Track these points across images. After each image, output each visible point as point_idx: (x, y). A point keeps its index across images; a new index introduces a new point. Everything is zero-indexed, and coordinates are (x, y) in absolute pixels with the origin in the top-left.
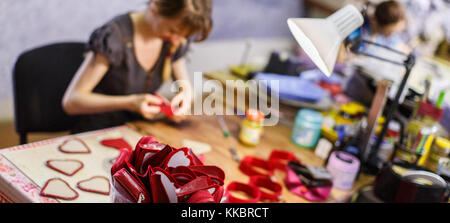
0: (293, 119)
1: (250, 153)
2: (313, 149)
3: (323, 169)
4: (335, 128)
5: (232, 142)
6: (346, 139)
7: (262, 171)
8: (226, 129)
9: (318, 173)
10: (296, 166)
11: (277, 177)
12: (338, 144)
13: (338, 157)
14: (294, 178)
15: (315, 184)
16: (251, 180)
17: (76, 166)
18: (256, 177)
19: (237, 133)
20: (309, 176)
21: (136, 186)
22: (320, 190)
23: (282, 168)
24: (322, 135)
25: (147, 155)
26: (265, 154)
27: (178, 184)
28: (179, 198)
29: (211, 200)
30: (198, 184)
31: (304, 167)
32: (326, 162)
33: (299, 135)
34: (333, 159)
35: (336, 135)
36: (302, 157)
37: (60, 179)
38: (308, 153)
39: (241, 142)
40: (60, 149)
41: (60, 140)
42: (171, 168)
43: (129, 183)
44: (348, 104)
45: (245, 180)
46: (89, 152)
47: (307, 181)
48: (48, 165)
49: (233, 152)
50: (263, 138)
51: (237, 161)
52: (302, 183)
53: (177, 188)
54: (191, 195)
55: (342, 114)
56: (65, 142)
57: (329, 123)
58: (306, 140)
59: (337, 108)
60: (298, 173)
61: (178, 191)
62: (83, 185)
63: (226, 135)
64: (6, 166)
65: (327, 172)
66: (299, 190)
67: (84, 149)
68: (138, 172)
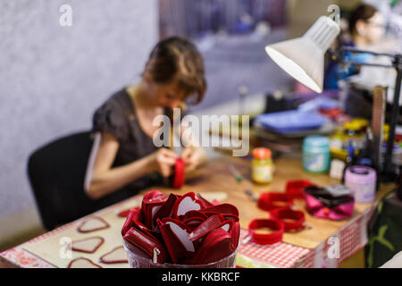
0: (300, 150)
1: (266, 190)
2: (327, 172)
3: (341, 186)
4: (343, 148)
5: (247, 185)
6: (357, 152)
7: (281, 204)
8: (238, 174)
9: (337, 191)
10: (314, 191)
11: (298, 206)
12: (349, 159)
13: (353, 172)
14: (314, 202)
15: (335, 202)
16: (272, 214)
17: (97, 242)
18: (276, 211)
19: (249, 176)
20: (328, 196)
21: (149, 242)
22: (343, 207)
23: (301, 197)
24: (332, 157)
25: (154, 209)
26: (281, 188)
27: (190, 229)
28: (193, 242)
29: (227, 236)
30: (210, 224)
31: (322, 189)
32: (343, 181)
33: (310, 163)
34: (349, 175)
35: (345, 153)
36: (318, 182)
37: (82, 258)
38: (325, 178)
39: (256, 183)
40: (80, 231)
41: (78, 223)
42: (181, 217)
43: (140, 240)
44: (351, 121)
45: (266, 215)
46: (108, 226)
47: (327, 201)
49: (249, 193)
50: (275, 174)
51: (255, 200)
52: (324, 205)
53: (190, 233)
54: (205, 236)
55: (346, 132)
56: (83, 223)
57: (336, 145)
58: (317, 165)
59: (341, 129)
60: (316, 196)
61: (192, 235)
62: (106, 259)
63: (239, 180)
64: (29, 259)
65: (346, 188)
66: (321, 213)
67: (102, 225)
68: (150, 228)
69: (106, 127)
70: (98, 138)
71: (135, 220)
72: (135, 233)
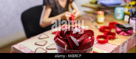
0: (114, 12)
1: (102, 25)
2: (123, 19)
3: (128, 24)
4: (129, 11)
5: (95, 24)
6: (134, 13)
7: (107, 30)
8: (92, 20)
9: (127, 26)
10: (119, 26)
11: (113, 31)
12: (131, 15)
13: (132, 19)
14: (119, 30)
15: (126, 30)
16: (104, 34)
17: (45, 42)
18: (106, 33)
19: (96, 20)
20: (124, 28)
21: (63, 42)
22: (129, 31)
23: (114, 28)
24: (125, 14)
25: (65, 32)
26: (107, 25)
27: (78, 38)
28: (79, 43)
29: (90, 41)
30: (84, 37)
31: (122, 25)
32: (129, 22)
33: (117, 16)
35: (130, 13)
36: (120, 23)
37: (40, 48)
38: (122, 21)
39: (98, 23)
40: (39, 38)
41: (38, 36)
42: (74, 34)
43: (60, 42)
44: (131, 2)
45: (102, 34)
46: (48, 37)
48: (36, 44)
49: (96, 26)
50: (105, 20)
51: (98, 29)
52: (122, 31)
53: (77, 39)
54: (83, 41)
55: (130, 6)
56: (40, 36)
57: (126, 10)
58: (120, 17)
59: (128, 5)
60: (120, 28)
61: (78, 40)
62: (48, 48)
63: (93, 22)
64: (22, 48)
65: (130, 25)
66: (122, 33)
67: (46, 37)
68: (64, 38)
69: (48, 3)
70: (44, 7)
71: (59, 35)
72: (59, 39)
